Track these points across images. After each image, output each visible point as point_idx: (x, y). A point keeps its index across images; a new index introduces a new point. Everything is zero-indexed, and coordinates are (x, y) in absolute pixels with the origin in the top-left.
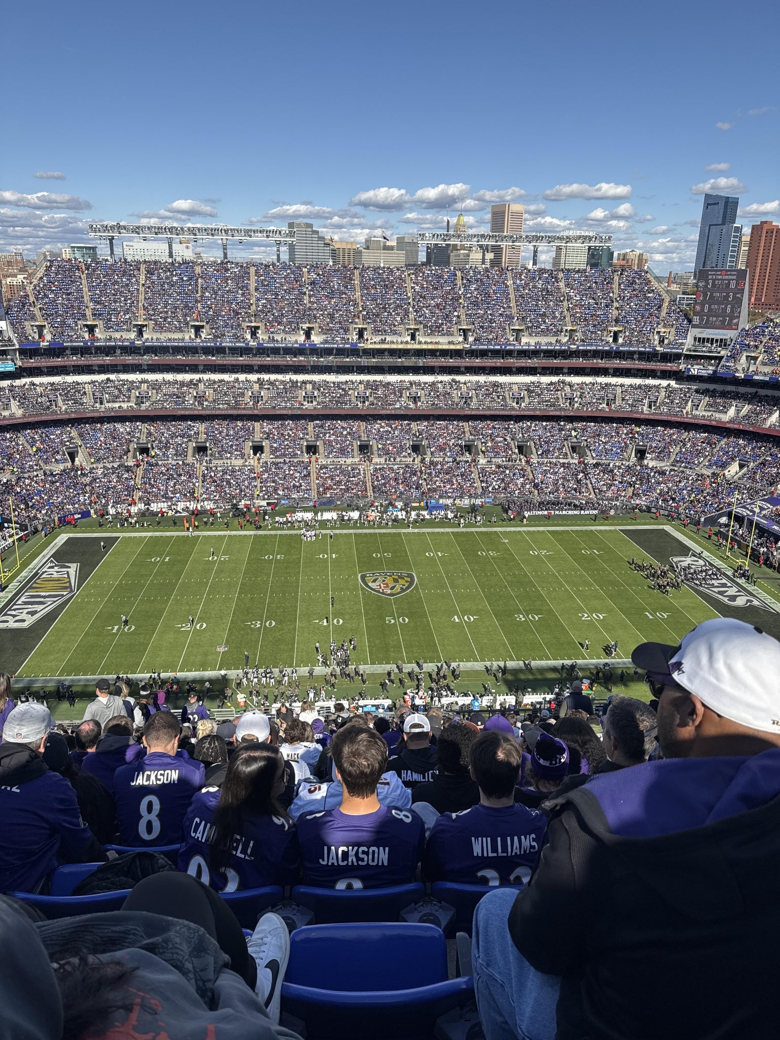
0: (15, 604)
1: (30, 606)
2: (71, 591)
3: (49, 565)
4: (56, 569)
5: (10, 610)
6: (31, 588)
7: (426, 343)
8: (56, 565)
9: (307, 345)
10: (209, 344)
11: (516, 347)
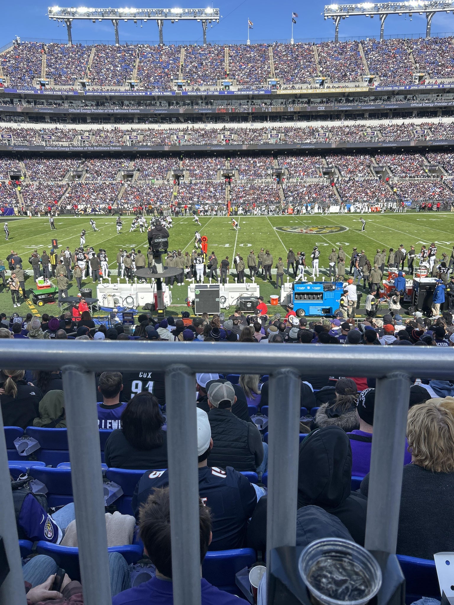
7: (334, 87)
9: (226, 93)
10: (141, 94)
11: (420, 88)
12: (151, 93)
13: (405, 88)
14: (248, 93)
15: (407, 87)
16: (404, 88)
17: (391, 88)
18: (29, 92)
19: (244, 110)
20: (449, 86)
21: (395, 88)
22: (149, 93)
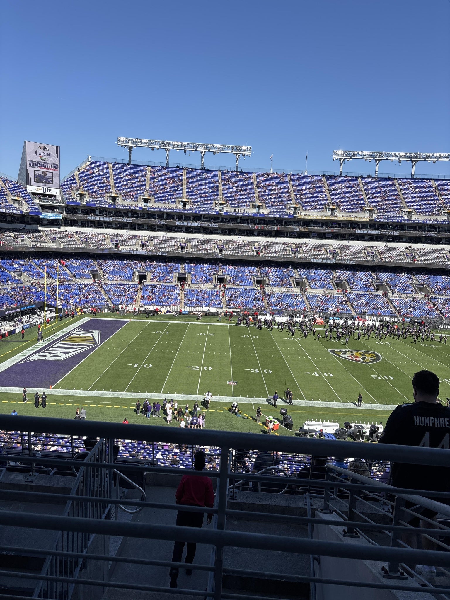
0: (51, 347)
1: (64, 349)
2: (96, 343)
3: (77, 330)
4: (83, 332)
5: (48, 350)
6: (64, 340)
7: (342, 216)
8: (82, 331)
9: (258, 215)
10: (191, 212)
11: (409, 222)
12: (199, 212)
13: (398, 221)
14: (275, 216)
15: (399, 221)
16: (396, 221)
17: (387, 220)
18: (104, 206)
19: (271, 228)
20: (431, 222)
21: (390, 220)
22: (198, 212)
